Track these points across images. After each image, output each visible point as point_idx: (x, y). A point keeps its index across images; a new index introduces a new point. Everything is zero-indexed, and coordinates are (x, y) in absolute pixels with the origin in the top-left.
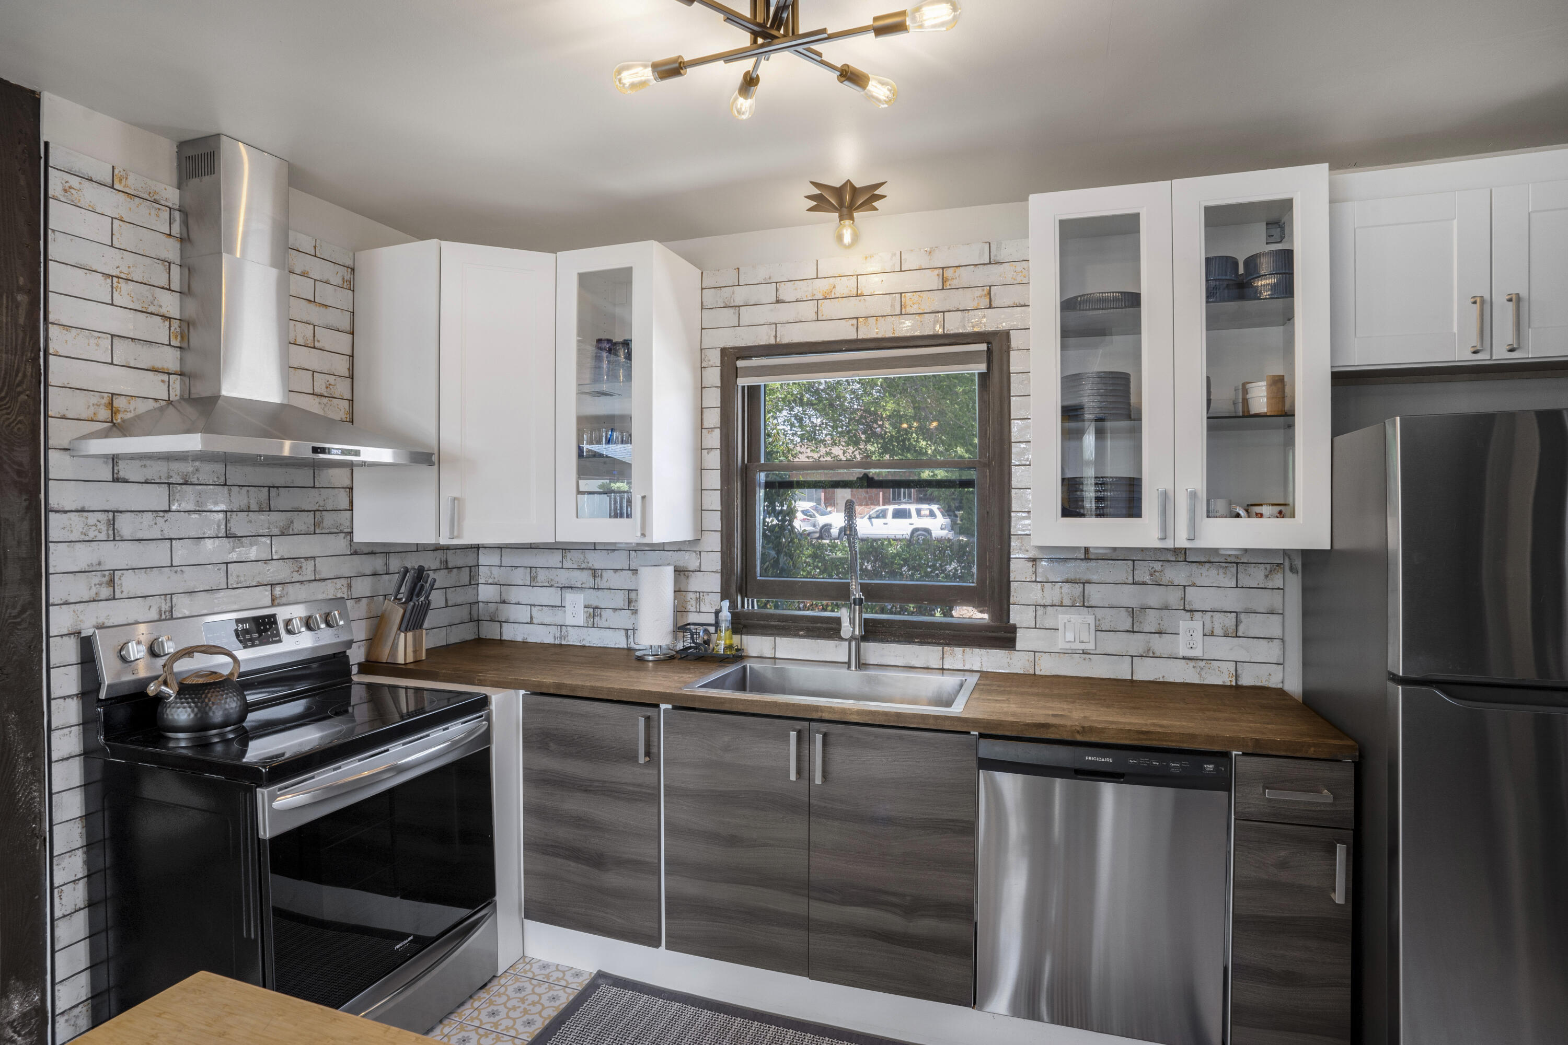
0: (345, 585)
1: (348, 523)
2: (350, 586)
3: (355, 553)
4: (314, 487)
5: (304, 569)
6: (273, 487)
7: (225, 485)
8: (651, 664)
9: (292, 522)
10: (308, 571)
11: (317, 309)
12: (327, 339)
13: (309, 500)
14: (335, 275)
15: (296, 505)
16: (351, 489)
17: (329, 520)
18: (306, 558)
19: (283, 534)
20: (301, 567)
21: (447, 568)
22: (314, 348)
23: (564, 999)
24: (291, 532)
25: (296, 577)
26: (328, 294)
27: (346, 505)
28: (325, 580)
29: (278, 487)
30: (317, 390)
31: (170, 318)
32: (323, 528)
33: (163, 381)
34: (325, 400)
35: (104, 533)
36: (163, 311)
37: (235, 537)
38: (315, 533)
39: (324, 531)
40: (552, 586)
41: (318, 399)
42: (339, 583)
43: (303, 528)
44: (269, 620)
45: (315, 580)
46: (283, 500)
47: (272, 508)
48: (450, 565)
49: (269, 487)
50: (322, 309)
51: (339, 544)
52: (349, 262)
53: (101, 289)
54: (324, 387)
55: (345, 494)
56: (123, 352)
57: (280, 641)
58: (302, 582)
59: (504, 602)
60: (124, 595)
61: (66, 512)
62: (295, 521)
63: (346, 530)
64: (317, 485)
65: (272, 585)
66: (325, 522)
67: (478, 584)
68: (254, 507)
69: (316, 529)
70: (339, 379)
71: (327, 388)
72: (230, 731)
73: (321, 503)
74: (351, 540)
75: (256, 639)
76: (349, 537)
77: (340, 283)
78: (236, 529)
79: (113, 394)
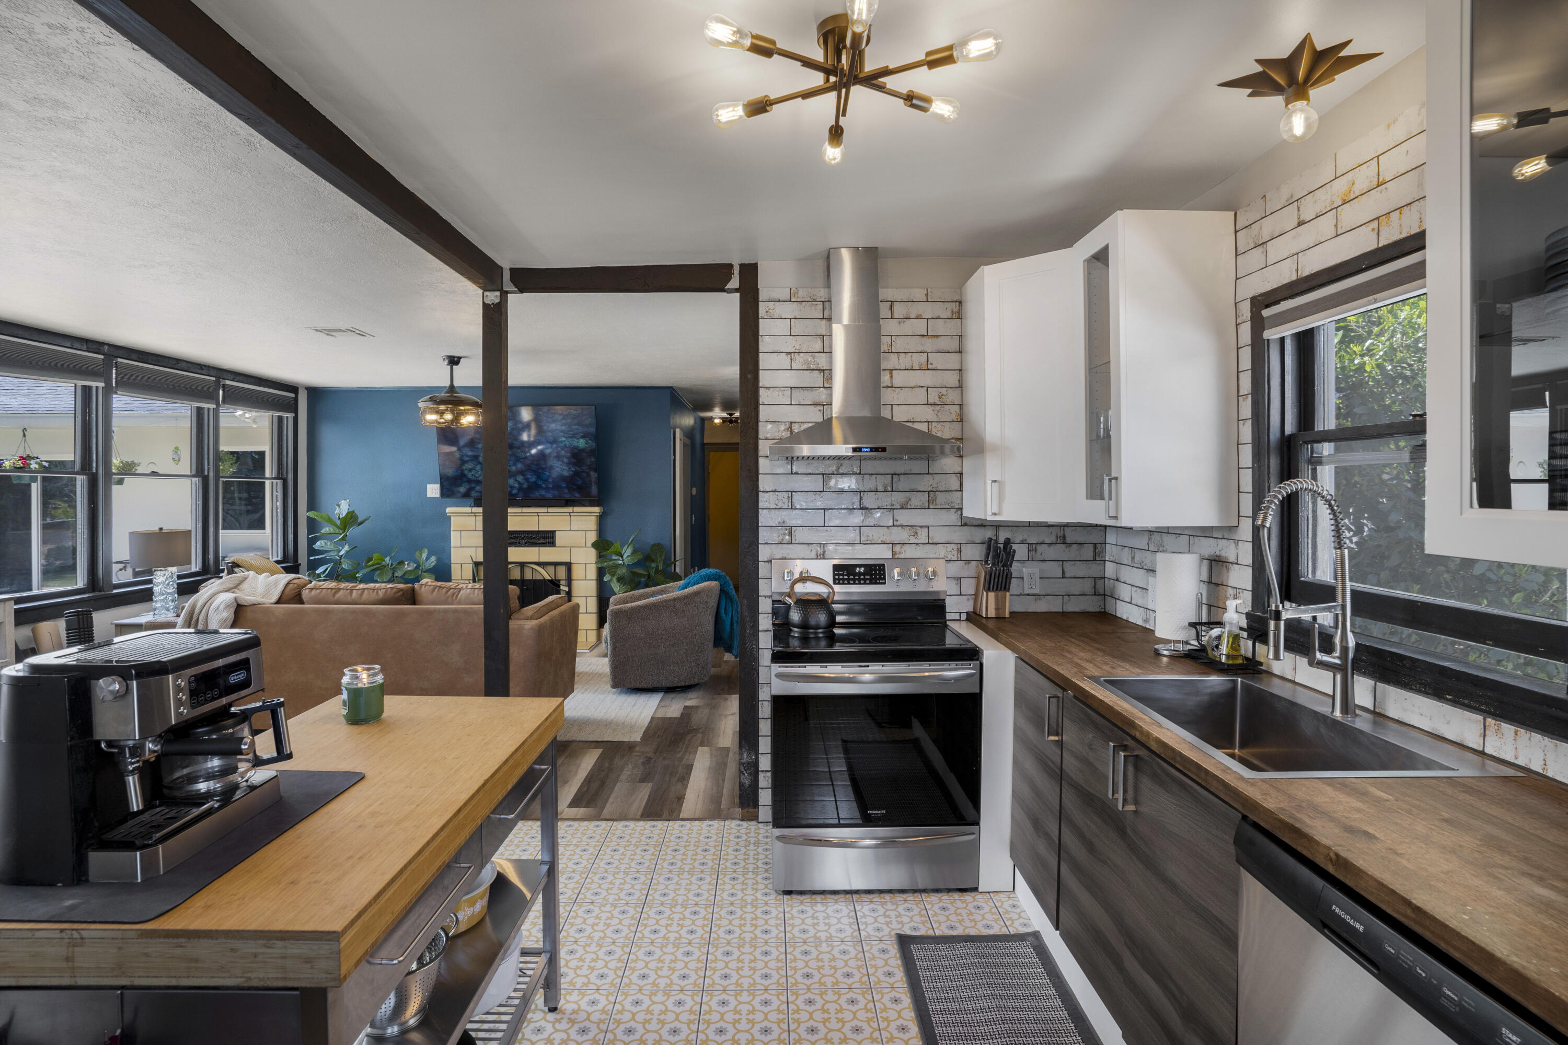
0: (956, 549)
1: (959, 501)
2: (960, 551)
3: (966, 525)
4: (928, 474)
5: (919, 534)
6: (895, 474)
7: (860, 474)
8: (1165, 659)
9: (910, 500)
10: (922, 536)
11: (930, 340)
12: (938, 360)
13: (926, 483)
14: (944, 311)
15: (913, 487)
16: (961, 474)
17: (941, 498)
18: (921, 527)
19: (902, 508)
20: (916, 533)
21: (1064, 543)
22: (928, 369)
23: (996, 930)
24: (909, 507)
25: (913, 540)
26: (939, 327)
27: (957, 487)
28: (937, 544)
29: (899, 474)
30: (931, 401)
31: (824, 370)
32: (936, 505)
33: (820, 410)
34: (938, 408)
35: (786, 504)
36: (820, 367)
37: (866, 509)
38: (929, 508)
39: (937, 507)
40: (1142, 568)
41: (931, 408)
42: (950, 547)
43: (919, 504)
44: (880, 568)
45: (928, 543)
46: (903, 483)
47: (894, 489)
48: (1068, 540)
49: (892, 474)
50: (934, 340)
51: (951, 517)
52: (956, 298)
53: (784, 361)
54: (937, 397)
55: (956, 478)
56: (798, 396)
57: (885, 583)
58: (917, 544)
59: (1117, 580)
60: (797, 542)
61: (767, 492)
62: (912, 500)
63: (957, 507)
64: (931, 472)
65: (893, 544)
66: (938, 501)
67: (1105, 561)
68: (880, 488)
69: (930, 504)
70: (950, 390)
71: (940, 398)
72: (821, 633)
73: (935, 486)
74: (961, 515)
75: (867, 579)
76: (959, 512)
77: (950, 315)
78: (866, 503)
79: (791, 422)
